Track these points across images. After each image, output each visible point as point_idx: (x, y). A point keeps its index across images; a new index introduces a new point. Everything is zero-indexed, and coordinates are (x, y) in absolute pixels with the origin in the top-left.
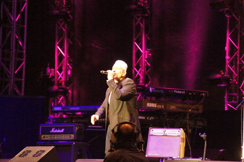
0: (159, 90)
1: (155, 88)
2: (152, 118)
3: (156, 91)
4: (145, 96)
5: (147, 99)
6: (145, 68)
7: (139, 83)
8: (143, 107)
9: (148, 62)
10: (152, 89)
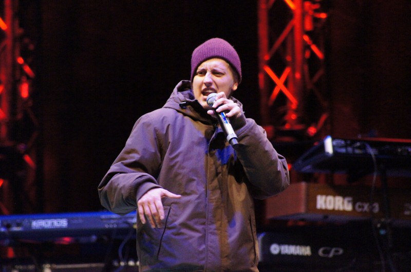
0: (359, 148)
1: (345, 140)
2: (337, 251)
3: (350, 149)
4: (307, 168)
5: (316, 181)
6: (306, 68)
7: (284, 123)
8: (302, 209)
9: (315, 42)
10: (335, 143)
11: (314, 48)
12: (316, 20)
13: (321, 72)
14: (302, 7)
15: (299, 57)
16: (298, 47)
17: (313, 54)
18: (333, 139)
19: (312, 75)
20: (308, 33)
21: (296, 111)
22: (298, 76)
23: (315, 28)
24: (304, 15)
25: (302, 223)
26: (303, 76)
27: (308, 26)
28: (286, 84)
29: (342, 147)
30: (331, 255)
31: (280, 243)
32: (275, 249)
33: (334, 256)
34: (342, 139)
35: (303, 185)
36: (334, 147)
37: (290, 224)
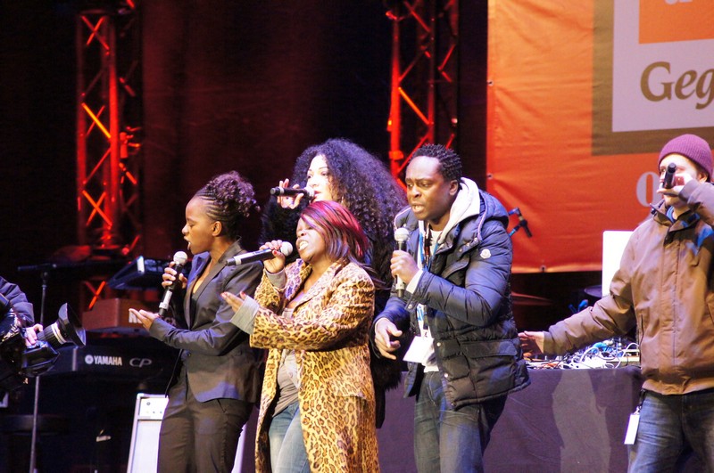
1: (156, 260)
2: (146, 362)
3: (160, 269)
4: (121, 286)
5: (128, 297)
6: (121, 192)
7: (100, 244)
8: (116, 323)
9: (129, 170)
10: (146, 262)
11: (128, 174)
12: (130, 149)
13: (134, 197)
14: (119, 137)
15: (114, 182)
16: (114, 173)
17: (127, 179)
18: (145, 259)
19: (126, 200)
20: (124, 161)
21: (111, 232)
22: (113, 199)
23: (130, 156)
24: (119, 144)
25: (114, 336)
26: (117, 199)
27: (124, 155)
28: (102, 207)
29: (153, 266)
30: (140, 366)
31: (93, 354)
32: (89, 359)
33: (143, 366)
34: (153, 259)
35: (117, 299)
36: (145, 266)
37: (103, 336)
